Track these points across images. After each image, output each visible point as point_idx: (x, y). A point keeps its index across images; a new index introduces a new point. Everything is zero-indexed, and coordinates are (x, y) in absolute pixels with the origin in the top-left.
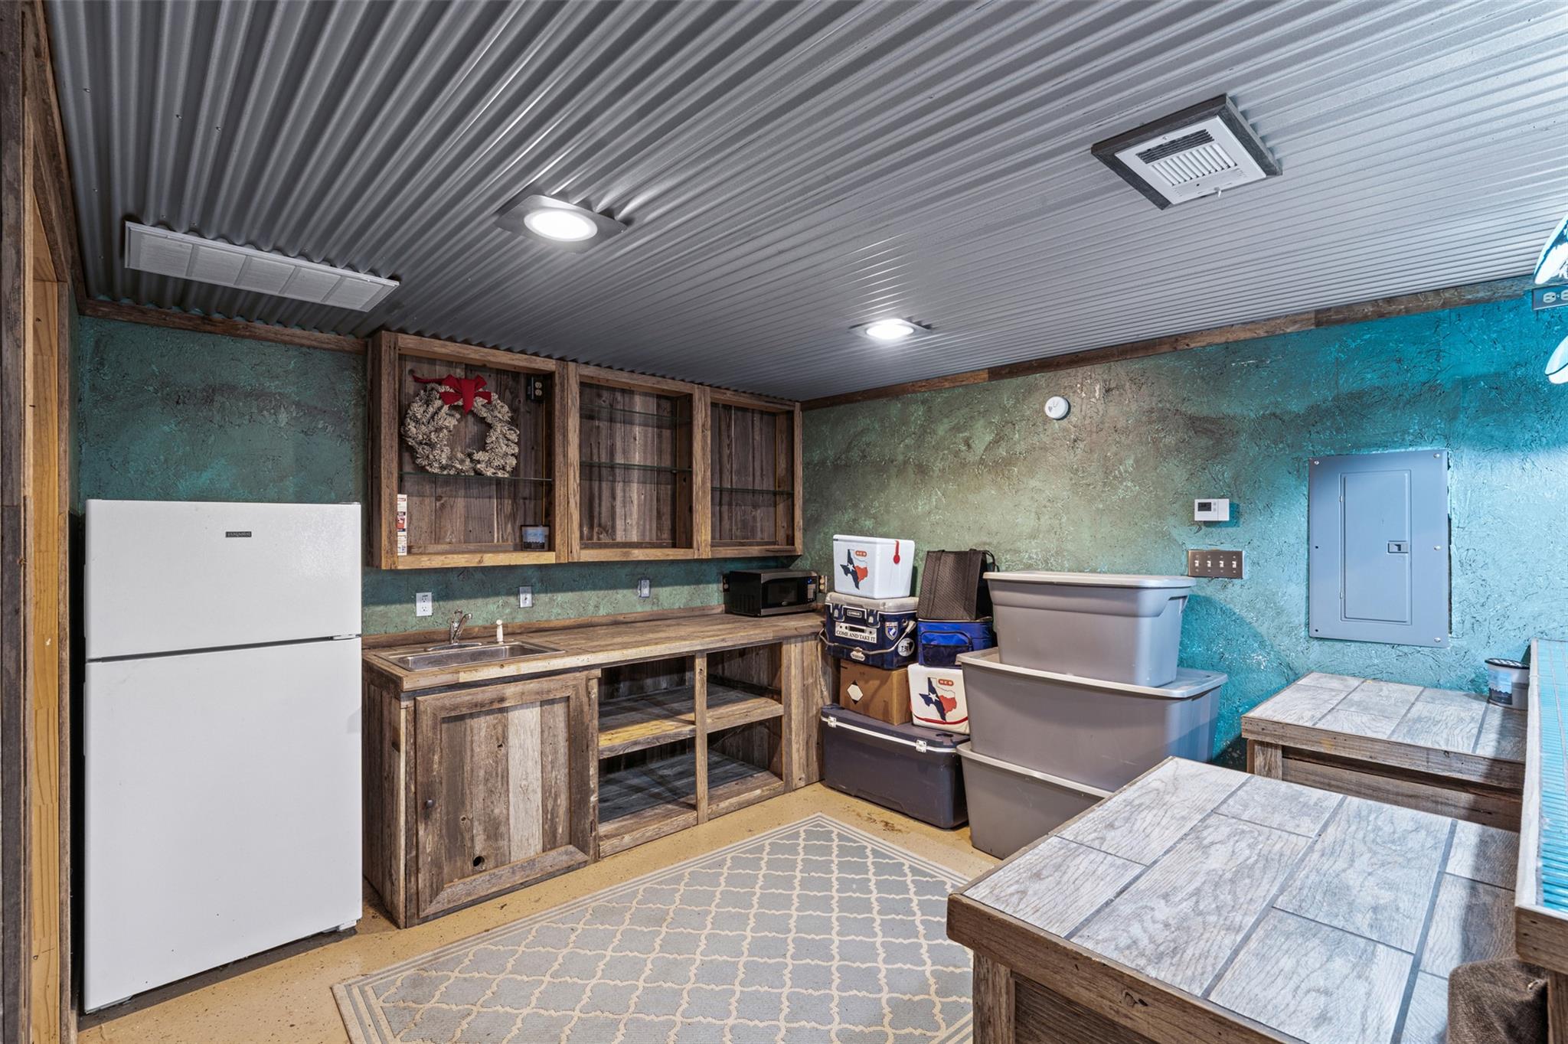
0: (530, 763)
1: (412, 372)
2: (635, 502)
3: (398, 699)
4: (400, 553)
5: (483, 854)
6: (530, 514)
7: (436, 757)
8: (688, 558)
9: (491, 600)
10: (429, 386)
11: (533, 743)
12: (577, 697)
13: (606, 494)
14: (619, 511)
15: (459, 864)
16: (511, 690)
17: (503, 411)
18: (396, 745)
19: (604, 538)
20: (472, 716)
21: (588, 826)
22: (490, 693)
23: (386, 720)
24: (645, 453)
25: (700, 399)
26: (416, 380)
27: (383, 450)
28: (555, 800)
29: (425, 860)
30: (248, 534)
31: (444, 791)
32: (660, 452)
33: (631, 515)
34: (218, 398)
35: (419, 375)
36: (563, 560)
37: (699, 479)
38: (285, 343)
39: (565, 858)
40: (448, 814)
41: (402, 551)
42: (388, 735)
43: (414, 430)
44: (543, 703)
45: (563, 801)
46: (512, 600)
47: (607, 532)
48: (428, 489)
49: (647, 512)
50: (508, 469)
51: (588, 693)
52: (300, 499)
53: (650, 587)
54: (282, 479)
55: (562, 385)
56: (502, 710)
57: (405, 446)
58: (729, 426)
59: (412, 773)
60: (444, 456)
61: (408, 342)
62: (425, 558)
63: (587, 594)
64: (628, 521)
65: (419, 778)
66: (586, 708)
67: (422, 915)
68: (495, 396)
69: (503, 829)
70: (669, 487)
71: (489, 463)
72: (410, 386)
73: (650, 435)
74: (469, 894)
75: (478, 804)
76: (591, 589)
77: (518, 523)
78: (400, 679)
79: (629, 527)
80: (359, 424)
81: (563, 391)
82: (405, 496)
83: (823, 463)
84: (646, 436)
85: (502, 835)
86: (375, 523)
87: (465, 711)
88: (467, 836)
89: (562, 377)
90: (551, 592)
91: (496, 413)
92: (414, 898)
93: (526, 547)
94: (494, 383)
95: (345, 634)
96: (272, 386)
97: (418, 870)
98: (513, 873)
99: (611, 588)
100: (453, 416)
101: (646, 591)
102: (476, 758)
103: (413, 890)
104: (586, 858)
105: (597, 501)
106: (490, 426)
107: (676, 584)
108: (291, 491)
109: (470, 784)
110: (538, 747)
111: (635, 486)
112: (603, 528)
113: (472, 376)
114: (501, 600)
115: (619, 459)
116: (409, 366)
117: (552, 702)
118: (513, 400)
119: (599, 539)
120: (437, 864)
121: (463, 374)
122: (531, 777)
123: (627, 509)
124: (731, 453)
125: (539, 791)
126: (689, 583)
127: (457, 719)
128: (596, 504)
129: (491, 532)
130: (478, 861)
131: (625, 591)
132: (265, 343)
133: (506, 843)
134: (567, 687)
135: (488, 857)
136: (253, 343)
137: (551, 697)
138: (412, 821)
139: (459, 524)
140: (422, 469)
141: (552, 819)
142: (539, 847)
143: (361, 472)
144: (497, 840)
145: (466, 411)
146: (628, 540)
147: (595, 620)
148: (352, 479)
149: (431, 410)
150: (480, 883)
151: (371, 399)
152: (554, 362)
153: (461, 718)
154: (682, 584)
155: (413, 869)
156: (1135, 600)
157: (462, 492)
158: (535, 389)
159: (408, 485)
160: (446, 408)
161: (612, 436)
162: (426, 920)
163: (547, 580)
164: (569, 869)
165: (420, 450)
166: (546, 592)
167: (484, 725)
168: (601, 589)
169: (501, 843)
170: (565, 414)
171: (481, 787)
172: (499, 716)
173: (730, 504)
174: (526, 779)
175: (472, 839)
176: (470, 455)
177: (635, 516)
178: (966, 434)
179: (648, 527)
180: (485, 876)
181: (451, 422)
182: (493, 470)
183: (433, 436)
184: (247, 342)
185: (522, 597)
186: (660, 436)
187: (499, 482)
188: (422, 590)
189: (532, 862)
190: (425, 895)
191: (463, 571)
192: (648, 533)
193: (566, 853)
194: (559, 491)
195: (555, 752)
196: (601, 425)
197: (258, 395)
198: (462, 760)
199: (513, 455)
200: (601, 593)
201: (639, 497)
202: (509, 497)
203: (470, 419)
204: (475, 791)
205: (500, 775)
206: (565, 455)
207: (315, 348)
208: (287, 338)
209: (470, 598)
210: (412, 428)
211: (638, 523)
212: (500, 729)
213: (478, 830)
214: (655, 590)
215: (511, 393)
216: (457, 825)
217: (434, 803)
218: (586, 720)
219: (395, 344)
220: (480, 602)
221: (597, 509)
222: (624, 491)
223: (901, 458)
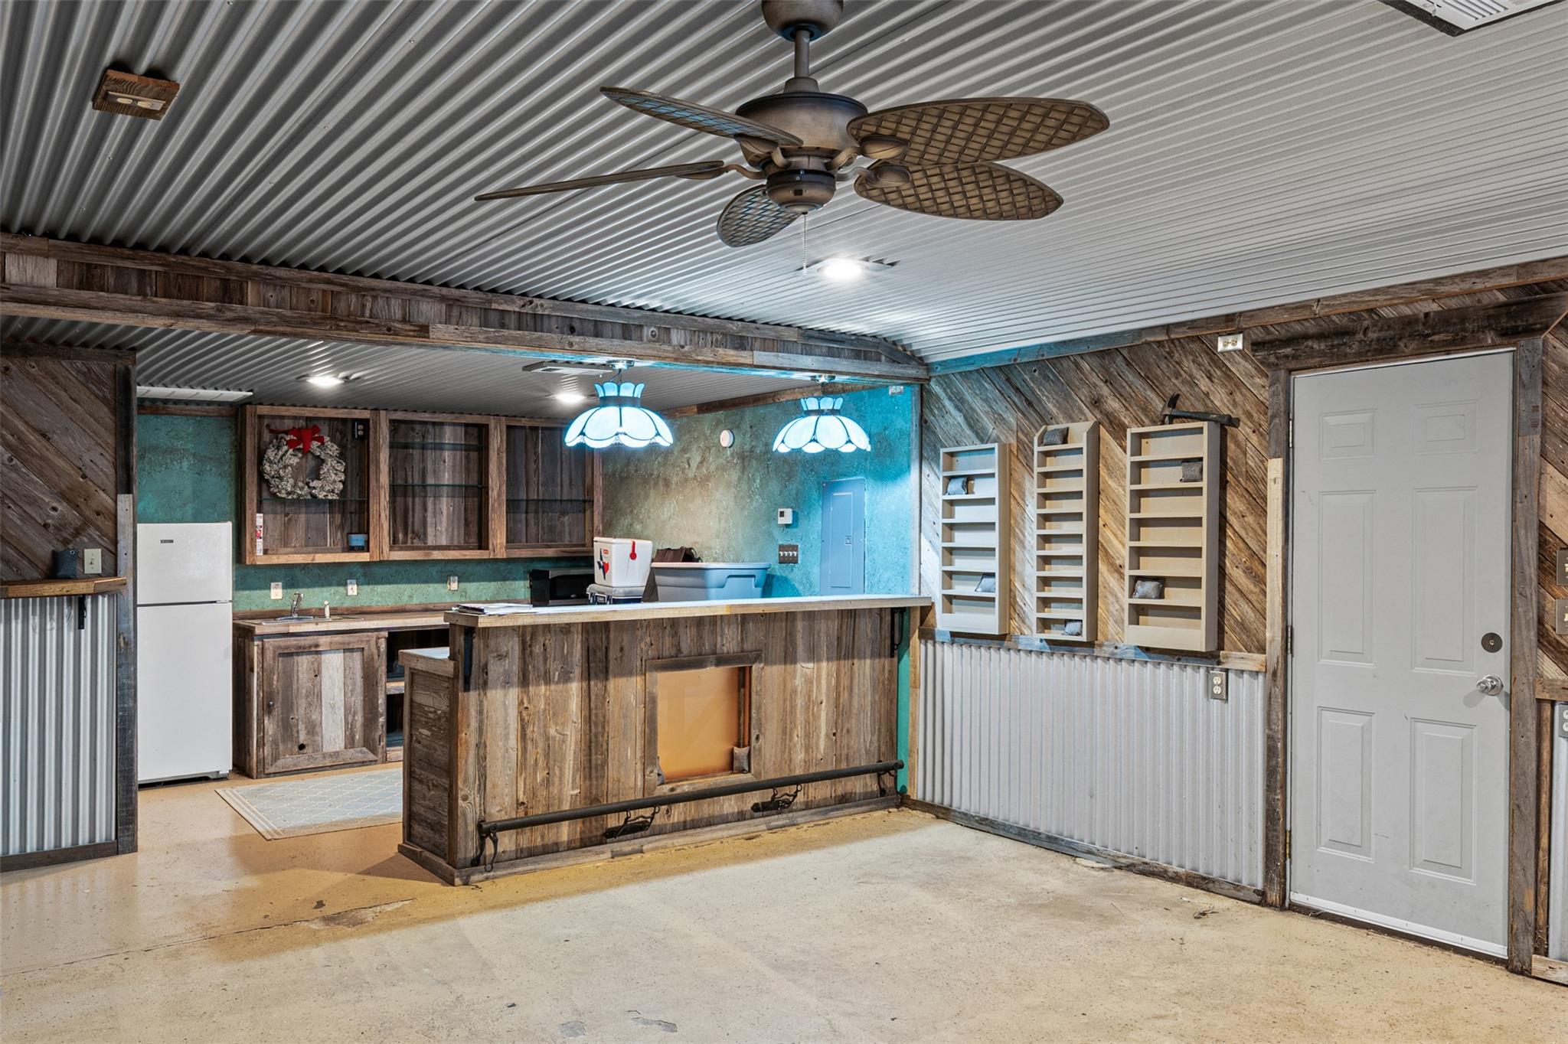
0: (336, 690)
1: (268, 426)
2: (445, 512)
3: (253, 640)
4: (258, 554)
5: (305, 743)
6: (355, 524)
7: (275, 677)
8: (484, 557)
9: (325, 589)
10: (280, 436)
11: (339, 677)
12: (369, 649)
13: (418, 507)
14: (429, 520)
15: (289, 746)
16: (323, 640)
17: (333, 449)
18: (252, 670)
19: (417, 543)
20: (298, 654)
21: (377, 737)
22: (309, 640)
23: (247, 656)
24: (453, 472)
25: (496, 428)
26: (271, 431)
27: (247, 485)
28: (354, 716)
29: (268, 739)
30: (172, 541)
31: (280, 700)
32: (468, 470)
33: (441, 523)
34: (148, 455)
35: (273, 428)
36: (377, 559)
37: (495, 493)
38: (186, 415)
39: (360, 755)
40: (283, 713)
41: (259, 552)
42: (247, 665)
43: (268, 468)
44: (345, 650)
45: (360, 718)
46: (341, 589)
47: (419, 538)
48: (279, 508)
49: (456, 521)
50: (336, 491)
51: (378, 648)
52: (196, 519)
53: (459, 582)
54: (185, 505)
55: (375, 428)
56: (318, 653)
57: (262, 480)
58: (536, 444)
59: (261, 685)
60: (289, 485)
61: (264, 410)
62: (274, 557)
63: (402, 586)
64: (439, 528)
65: (265, 689)
66: (376, 657)
67: (266, 772)
68: (327, 439)
69: (318, 729)
70: (476, 499)
71: (322, 488)
72: (267, 436)
73: (458, 458)
74: (295, 765)
75: (302, 711)
76: (406, 583)
77: (346, 532)
78: (254, 628)
79: (438, 533)
80: (233, 465)
81: (376, 433)
82: (262, 515)
83: (614, 475)
84: (454, 459)
85: (317, 733)
86: (243, 534)
87: (293, 650)
88: (295, 730)
89: (375, 423)
90: (372, 584)
91: (328, 451)
92: (262, 762)
93: (352, 549)
94: (327, 428)
95: (223, 600)
96: (179, 444)
97: (264, 745)
98: (324, 757)
99: (426, 582)
100: (296, 455)
101: (454, 586)
102: (300, 682)
103: (262, 757)
104: (375, 758)
105: (411, 513)
106: (323, 461)
107: (483, 581)
108: (190, 512)
109: (297, 697)
110: (342, 680)
111: (444, 500)
112: (416, 535)
113: (310, 425)
114: (333, 589)
115: (430, 481)
116: (266, 422)
117: (352, 650)
118: (342, 439)
119: (412, 543)
120: (275, 742)
121: (304, 423)
122: (337, 699)
123: (437, 518)
124: (538, 467)
125: (343, 708)
126: (495, 580)
127: (288, 654)
128: (410, 516)
129: (326, 539)
130: (302, 747)
131: (436, 585)
132: (175, 417)
133: (320, 739)
134: (362, 641)
135: (308, 745)
136: (167, 418)
137: (351, 647)
138: (260, 714)
139: (301, 533)
140: (275, 494)
141: (351, 729)
142: (343, 745)
143: (234, 499)
144: (313, 736)
145: (306, 452)
146: (438, 544)
147: (409, 607)
148: (228, 505)
149: (280, 453)
150: (302, 760)
151: (241, 447)
152: (369, 412)
153: (291, 655)
154: (490, 580)
155: (261, 744)
156: (703, 577)
157: (303, 510)
158: (358, 430)
159: (266, 506)
160: (291, 451)
161: (423, 460)
162: (268, 775)
163: (370, 574)
164: (363, 763)
165: (273, 482)
166: (369, 584)
167: (305, 661)
168: (414, 583)
169: (316, 738)
170: (377, 450)
171: (304, 700)
172: (316, 656)
173: (537, 512)
174: (334, 700)
175: (298, 732)
176: (307, 484)
177: (444, 524)
178: (688, 455)
179: (456, 533)
180: (305, 757)
181: (294, 461)
182: (325, 494)
183: (281, 472)
184: (163, 417)
185: (350, 587)
186: (467, 458)
187: (331, 502)
188: (275, 581)
189: (337, 754)
190: (269, 760)
191: (304, 567)
192: (456, 538)
193: (361, 752)
194: (373, 508)
195: (354, 684)
196: (414, 452)
197: (170, 451)
198: (291, 681)
199: (340, 481)
200: (415, 586)
201: (448, 509)
202: (339, 512)
203: (310, 456)
204: (300, 702)
205: (315, 696)
206: (378, 480)
207: (205, 416)
208: (187, 412)
209: (310, 587)
210: (267, 467)
211: (447, 530)
212: (316, 665)
213: (301, 727)
214: (463, 585)
215: (341, 434)
216: (288, 722)
217: (273, 705)
218: (377, 664)
219: (255, 412)
220: (317, 590)
221: (410, 520)
222: (435, 505)
223: (655, 472)
